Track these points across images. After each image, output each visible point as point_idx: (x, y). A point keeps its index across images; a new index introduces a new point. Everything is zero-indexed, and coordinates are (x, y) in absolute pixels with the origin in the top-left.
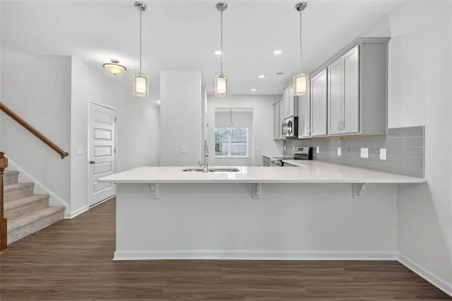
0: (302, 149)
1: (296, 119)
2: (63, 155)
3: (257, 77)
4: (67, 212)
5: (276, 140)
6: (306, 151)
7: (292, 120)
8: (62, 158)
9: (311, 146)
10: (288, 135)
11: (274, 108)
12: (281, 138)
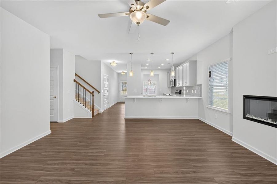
0: (177, 91)
1: (175, 80)
2: (99, 92)
3: (161, 64)
4: (100, 110)
5: (168, 87)
6: (179, 91)
7: (173, 80)
8: (98, 93)
9: (180, 89)
10: (172, 86)
11: (168, 74)
12: (170, 86)
